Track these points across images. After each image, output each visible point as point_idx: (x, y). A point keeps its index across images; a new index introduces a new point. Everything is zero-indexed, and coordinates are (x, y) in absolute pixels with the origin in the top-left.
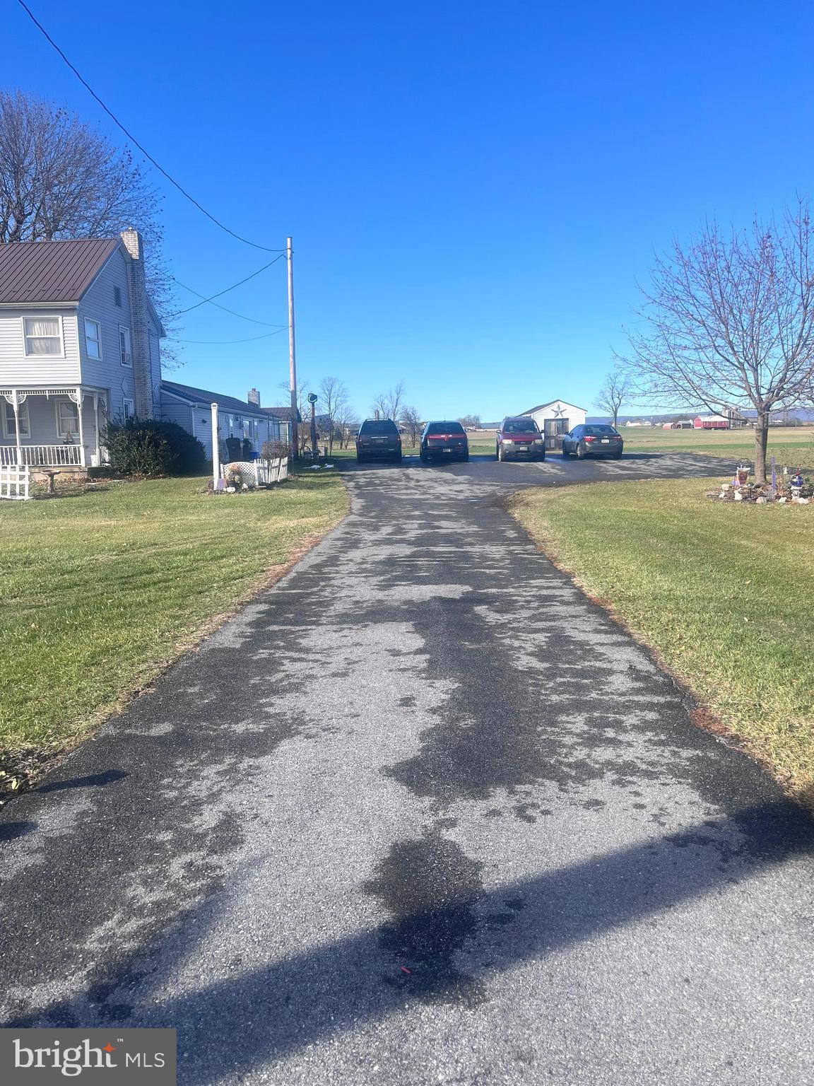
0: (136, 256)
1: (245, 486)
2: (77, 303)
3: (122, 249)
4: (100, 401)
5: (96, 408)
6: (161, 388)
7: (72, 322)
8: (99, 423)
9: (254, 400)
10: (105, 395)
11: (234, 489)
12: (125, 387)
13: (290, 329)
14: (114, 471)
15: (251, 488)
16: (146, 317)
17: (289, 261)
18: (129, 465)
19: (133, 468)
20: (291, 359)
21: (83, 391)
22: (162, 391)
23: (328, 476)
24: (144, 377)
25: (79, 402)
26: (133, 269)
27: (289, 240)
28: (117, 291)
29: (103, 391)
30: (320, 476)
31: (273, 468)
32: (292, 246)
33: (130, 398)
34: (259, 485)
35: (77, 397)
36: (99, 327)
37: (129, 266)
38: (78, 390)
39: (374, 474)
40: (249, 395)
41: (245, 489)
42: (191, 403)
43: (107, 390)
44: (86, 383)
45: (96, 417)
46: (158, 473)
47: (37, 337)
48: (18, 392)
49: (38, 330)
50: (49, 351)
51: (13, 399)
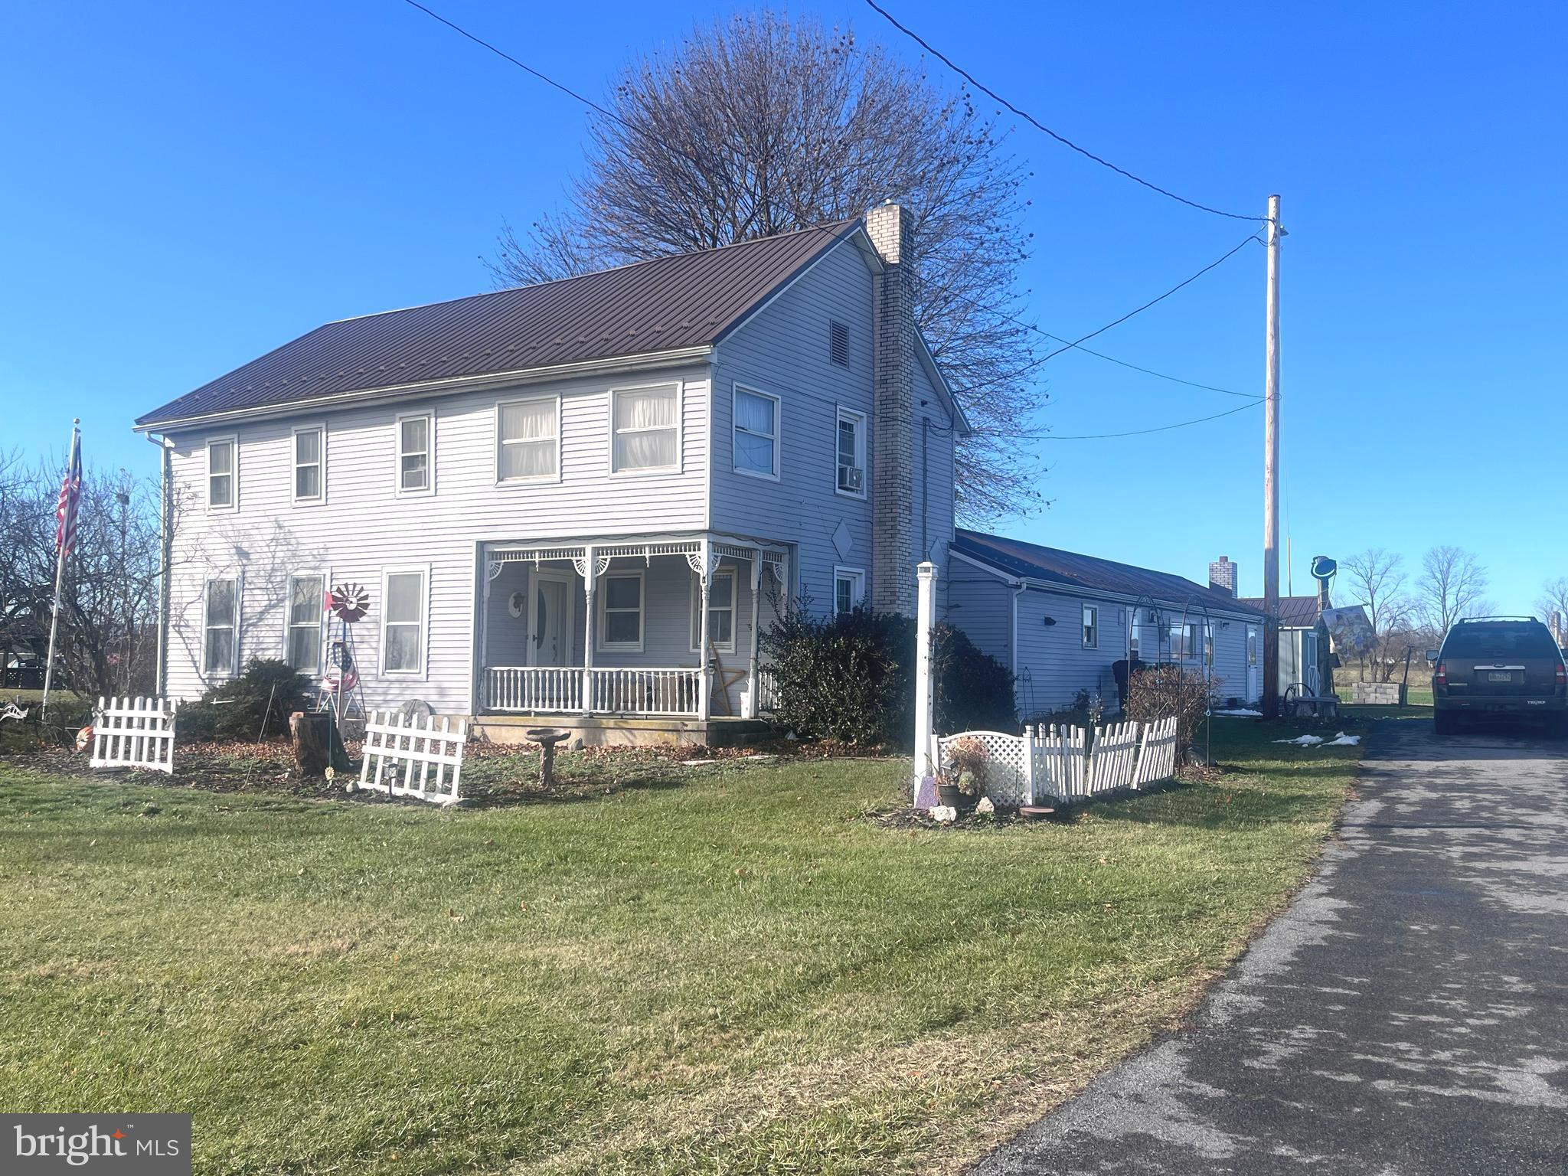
0: (893, 256)
1: (985, 805)
2: (706, 349)
3: (861, 245)
4: (767, 569)
5: (754, 586)
6: (952, 546)
7: (699, 392)
8: (757, 617)
9: (1223, 580)
10: (786, 558)
11: (953, 813)
12: (844, 541)
13: (1269, 404)
14: (783, 730)
15: (1006, 812)
16: (913, 390)
17: (1271, 250)
18: (813, 718)
19: (821, 725)
20: (1268, 475)
21: (715, 546)
22: (954, 553)
24: (893, 519)
25: (703, 571)
26: (885, 286)
27: (1272, 202)
29: (777, 549)
32: (1278, 214)
33: (857, 565)
34: (1038, 803)
35: (702, 561)
36: (778, 407)
37: (878, 281)
38: (704, 543)
40: (1211, 570)
41: (984, 816)
42: (1012, 580)
43: (791, 547)
44: (719, 527)
45: (755, 605)
46: (874, 740)
47: (637, 429)
48: (597, 552)
49: (642, 415)
50: (656, 459)
51: (586, 568)
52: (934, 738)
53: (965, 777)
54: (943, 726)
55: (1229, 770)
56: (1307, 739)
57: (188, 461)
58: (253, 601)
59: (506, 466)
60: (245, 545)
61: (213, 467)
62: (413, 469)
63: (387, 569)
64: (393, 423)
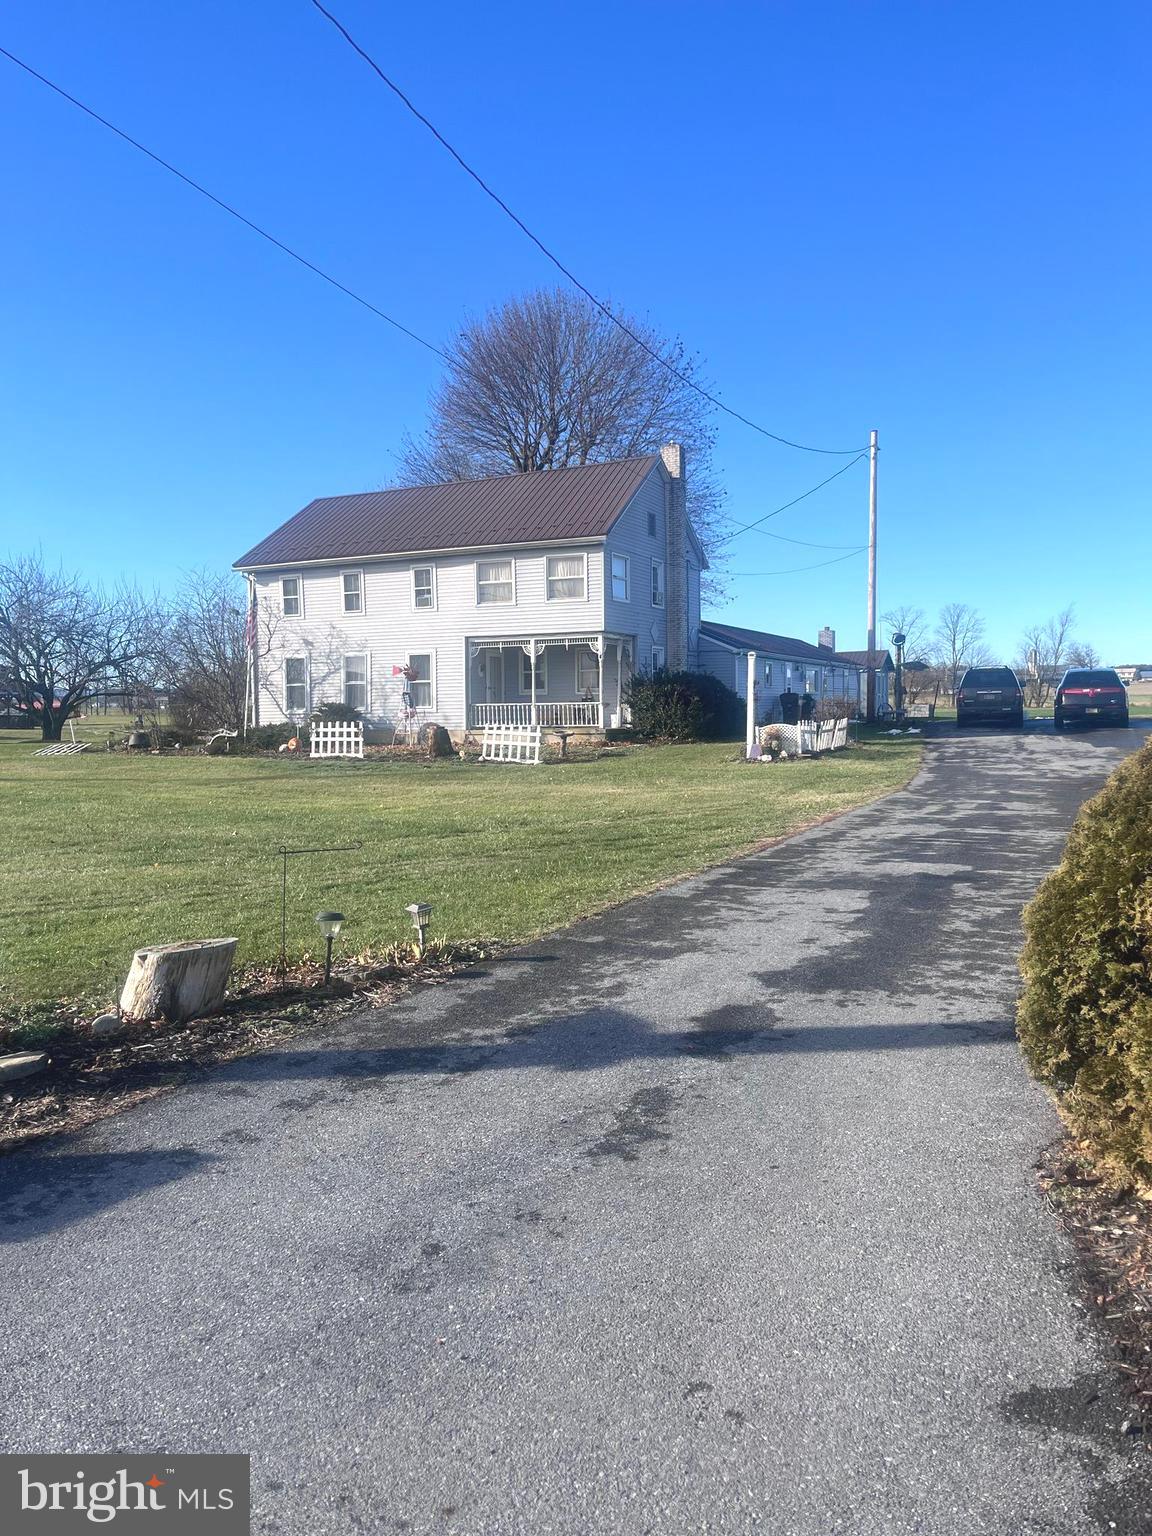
0: (676, 474)
1: (784, 754)
2: (604, 538)
3: (660, 467)
4: (624, 650)
5: (619, 659)
6: (700, 630)
7: (597, 559)
8: (622, 676)
9: (826, 642)
10: (631, 643)
11: (770, 758)
12: (655, 633)
13: (870, 550)
14: (637, 733)
15: (792, 757)
16: (684, 545)
17: (872, 462)
18: (653, 726)
19: (658, 730)
20: (870, 589)
21: (605, 639)
22: (700, 635)
23: (906, 744)
24: (679, 619)
25: (600, 653)
26: (672, 491)
27: (873, 434)
28: (652, 518)
29: (627, 638)
30: (895, 744)
31: (825, 732)
32: (876, 442)
33: (661, 645)
34: (803, 753)
35: (599, 647)
36: (628, 562)
37: (668, 486)
38: (600, 638)
39: (973, 742)
40: (820, 636)
41: (784, 758)
42: (735, 650)
43: (634, 637)
44: (608, 629)
45: (619, 669)
46: (688, 736)
47: (560, 578)
48: (537, 642)
49: (562, 571)
50: (572, 593)
51: (531, 651)
52: (757, 728)
53: (774, 743)
54: (759, 723)
55: (865, 744)
56: (894, 731)
57: (266, 588)
58: (318, 670)
59: (482, 595)
60: (310, 639)
61: (286, 593)
62: (423, 598)
63: (407, 652)
64: (408, 570)
